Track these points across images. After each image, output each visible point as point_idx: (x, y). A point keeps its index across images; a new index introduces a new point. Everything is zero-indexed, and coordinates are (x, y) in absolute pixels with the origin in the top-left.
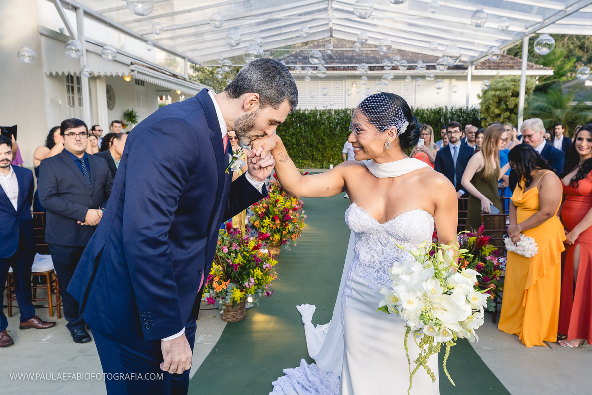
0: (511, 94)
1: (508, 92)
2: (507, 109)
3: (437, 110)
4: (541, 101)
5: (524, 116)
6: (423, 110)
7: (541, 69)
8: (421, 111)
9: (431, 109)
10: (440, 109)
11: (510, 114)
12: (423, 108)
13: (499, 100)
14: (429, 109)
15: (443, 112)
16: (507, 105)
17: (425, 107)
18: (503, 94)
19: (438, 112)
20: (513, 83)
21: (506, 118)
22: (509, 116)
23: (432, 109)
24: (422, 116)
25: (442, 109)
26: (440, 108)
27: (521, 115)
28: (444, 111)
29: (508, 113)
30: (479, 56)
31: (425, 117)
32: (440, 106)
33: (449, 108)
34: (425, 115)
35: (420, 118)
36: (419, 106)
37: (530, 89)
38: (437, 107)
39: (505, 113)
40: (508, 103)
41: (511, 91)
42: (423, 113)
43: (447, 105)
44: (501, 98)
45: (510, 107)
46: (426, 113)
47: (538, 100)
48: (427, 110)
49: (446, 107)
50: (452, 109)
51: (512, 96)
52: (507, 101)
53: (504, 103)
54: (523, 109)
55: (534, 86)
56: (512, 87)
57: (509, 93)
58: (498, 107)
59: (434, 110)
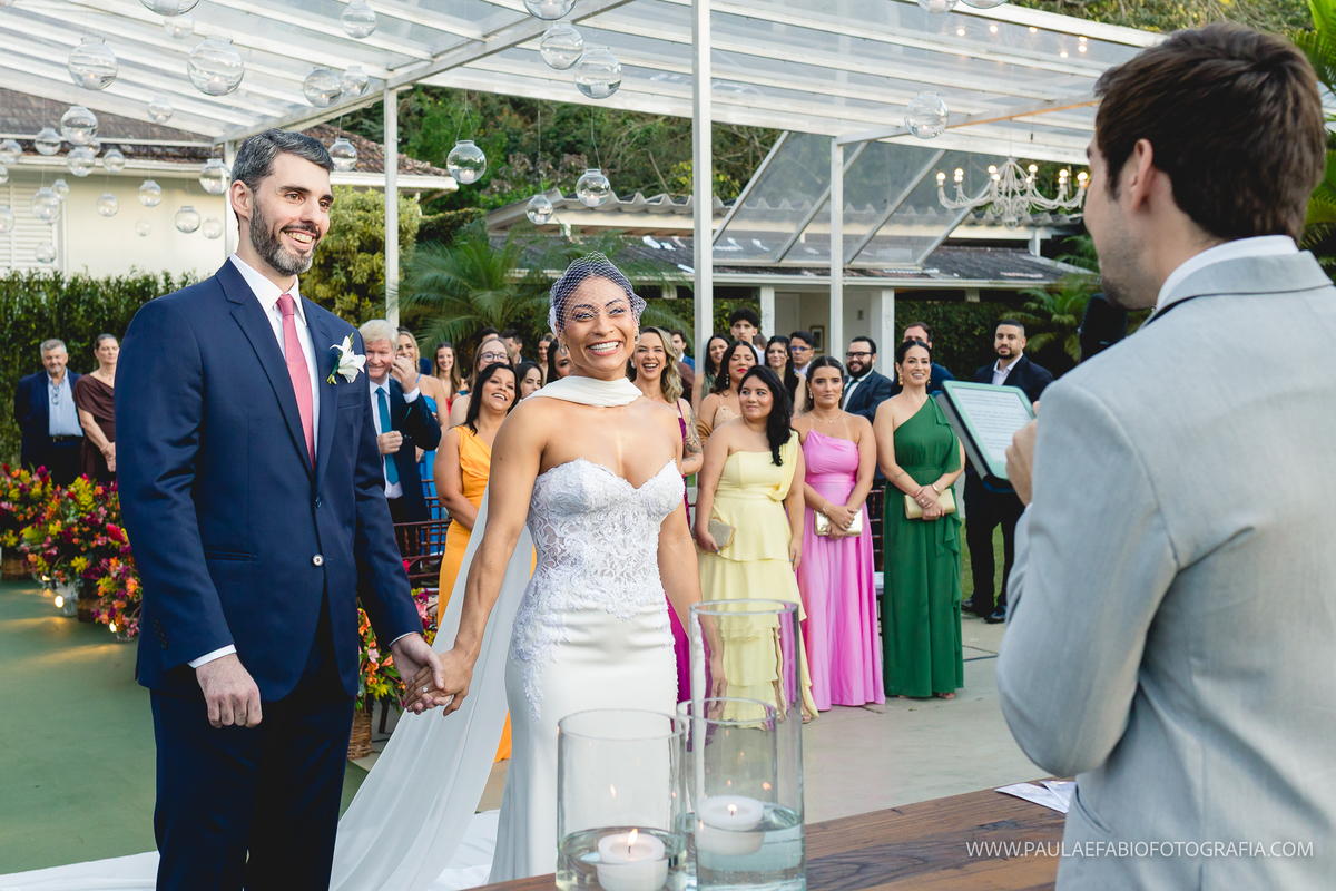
0: (357, 243)
1: (350, 236)
2: (350, 287)
3: (138, 285)
4: (439, 267)
5: (400, 306)
6: (94, 285)
7: (426, 172)
8: (86, 286)
9: (119, 282)
10: (148, 282)
11: (360, 300)
12: (93, 278)
13: (326, 258)
14: (113, 281)
15: (156, 290)
16: (348, 275)
17: (98, 274)
18: (336, 243)
19: (141, 291)
20: (362, 213)
21: (350, 312)
22: (358, 306)
23: (123, 280)
24: (89, 303)
25: (155, 283)
26: (146, 278)
27: (392, 304)
28: (161, 288)
29: (353, 298)
30: (257, 126)
31: (100, 306)
32: (147, 273)
33: (176, 279)
34: (101, 300)
35: (86, 311)
36: (83, 271)
37: (407, 232)
38: (138, 275)
39: (346, 298)
40: (350, 268)
41: (357, 235)
42: (93, 295)
43: (168, 270)
44: (331, 253)
45: (358, 280)
46: (103, 295)
47: (432, 266)
48: (108, 283)
49: (167, 279)
50: (184, 283)
51: (361, 249)
52: (349, 264)
53: (342, 269)
54: (397, 288)
55: (416, 223)
56: (361, 223)
57: (353, 241)
58: (325, 280)
59: (127, 283)
